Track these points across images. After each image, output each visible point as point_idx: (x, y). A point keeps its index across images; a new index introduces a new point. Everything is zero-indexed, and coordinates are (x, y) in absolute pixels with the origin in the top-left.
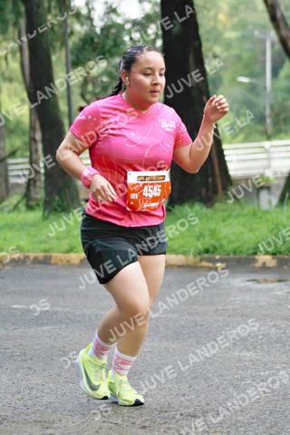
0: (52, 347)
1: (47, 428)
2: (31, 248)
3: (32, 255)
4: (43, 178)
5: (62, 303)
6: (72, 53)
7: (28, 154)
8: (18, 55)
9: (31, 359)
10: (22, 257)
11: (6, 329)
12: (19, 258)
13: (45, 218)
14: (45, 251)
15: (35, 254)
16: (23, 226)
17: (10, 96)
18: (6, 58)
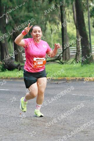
0: (86, 107)
1: (86, 133)
2: (78, 75)
3: (78, 78)
4: (81, 53)
5: (88, 93)
6: (90, 13)
7: (76, 45)
8: (72, 14)
9: (79, 111)
10: (75, 79)
11: (71, 102)
12: (74, 79)
13: (82, 66)
14: (82, 77)
15: (79, 78)
16: (75, 69)
17: (69, 27)
18: (68, 15)
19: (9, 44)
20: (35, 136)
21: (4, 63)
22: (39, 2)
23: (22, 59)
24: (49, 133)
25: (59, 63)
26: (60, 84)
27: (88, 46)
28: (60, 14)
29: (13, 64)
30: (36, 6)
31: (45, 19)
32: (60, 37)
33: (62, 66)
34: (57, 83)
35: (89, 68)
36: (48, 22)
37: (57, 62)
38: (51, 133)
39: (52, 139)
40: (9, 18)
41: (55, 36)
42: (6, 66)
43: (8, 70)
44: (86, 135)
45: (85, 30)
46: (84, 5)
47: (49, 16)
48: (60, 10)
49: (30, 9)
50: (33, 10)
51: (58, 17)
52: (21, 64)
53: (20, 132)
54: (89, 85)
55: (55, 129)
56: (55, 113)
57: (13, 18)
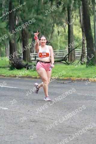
0: (91, 107)
2: (83, 76)
3: (83, 79)
4: (86, 55)
5: (93, 93)
7: (81, 47)
10: (80, 79)
11: (77, 101)
12: (79, 79)
13: (87, 67)
14: (87, 77)
15: (84, 78)
16: (80, 69)
17: (75, 30)
18: (75, 18)
19: (18, 44)
20: (43, 133)
21: (13, 62)
22: (48, 6)
23: (30, 58)
24: (57, 130)
25: (64, 63)
26: (66, 83)
27: (93, 48)
28: (67, 17)
29: (21, 63)
30: (44, 9)
31: (52, 21)
32: (66, 39)
33: (68, 66)
34: (63, 83)
35: (94, 69)
36: (55, 25)
37: (63, 63)
38: (58, 130)
39: (60, 136)
40: (19, 20)
41: (61, 38)
42: (15, 64)
43: (17, 69)
44: (93, 133)
45: (91, 33)
46: (90, 9)
47: (57, 19)
48: (67, 14)
49: (39, 12)
50: (41, 13)
51: (65, 20)
52: (29, 64)
53: (29, 129)
54: (93, 85)
55: (62, 127)
56: (62, 112)
57: (22, 19)
